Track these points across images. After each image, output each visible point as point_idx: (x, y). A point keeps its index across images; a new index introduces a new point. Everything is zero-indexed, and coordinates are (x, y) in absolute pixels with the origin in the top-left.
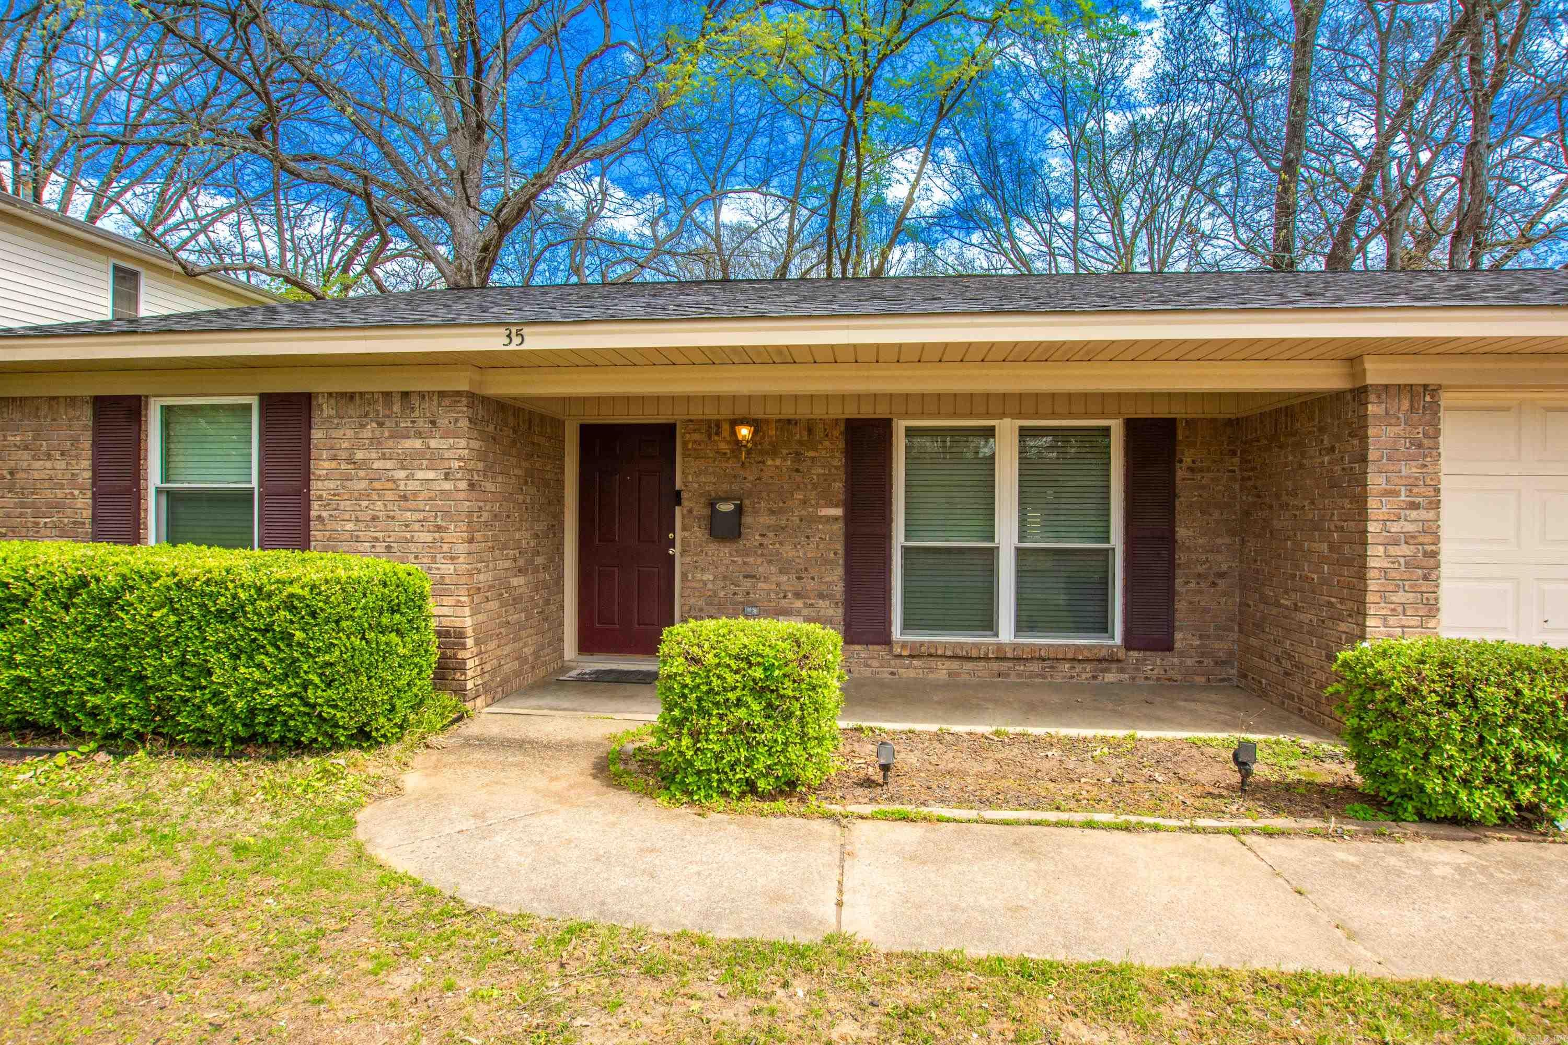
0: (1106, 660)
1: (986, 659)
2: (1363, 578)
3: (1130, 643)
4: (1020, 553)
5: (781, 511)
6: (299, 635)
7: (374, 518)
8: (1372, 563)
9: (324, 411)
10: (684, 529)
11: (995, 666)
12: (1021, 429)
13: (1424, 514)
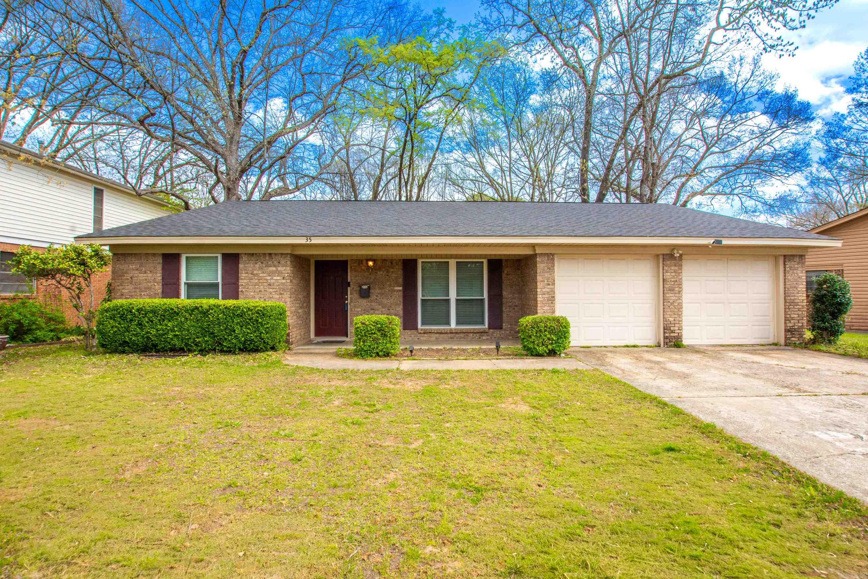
0: (482, 333)
1: (447, 333)
2: (537, 303)
3: (490, 327)
4: (457, 300)
5: (383, 288)
6: (260, 320)
7: (260, 291)
8: (538, 299)
9: (244, 258)
10: (351, 294)
11: (450, 335)
12: (457, 262)
13: (551, 287)
